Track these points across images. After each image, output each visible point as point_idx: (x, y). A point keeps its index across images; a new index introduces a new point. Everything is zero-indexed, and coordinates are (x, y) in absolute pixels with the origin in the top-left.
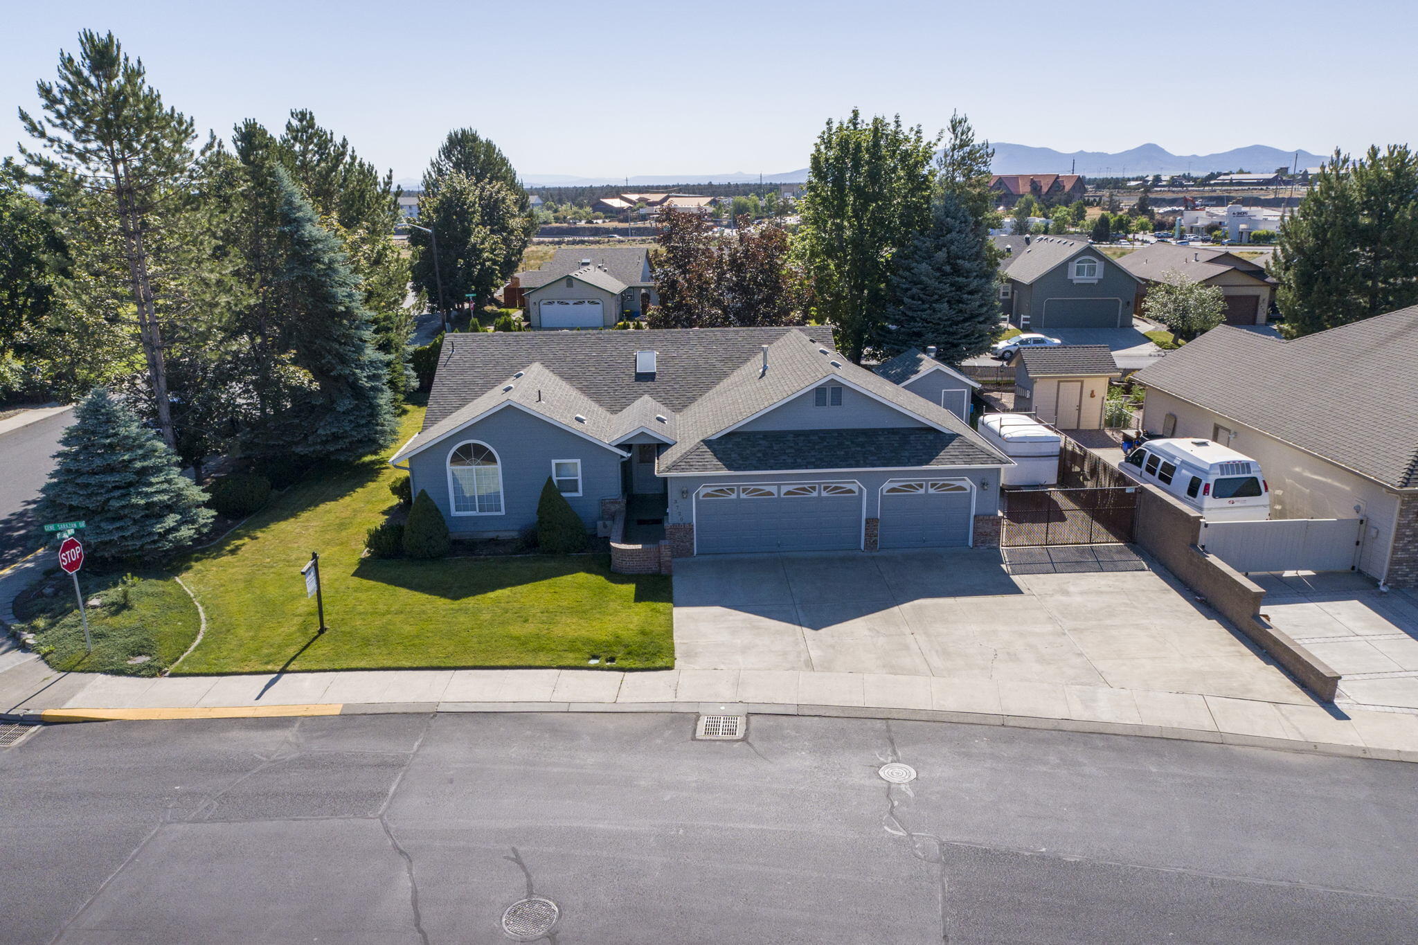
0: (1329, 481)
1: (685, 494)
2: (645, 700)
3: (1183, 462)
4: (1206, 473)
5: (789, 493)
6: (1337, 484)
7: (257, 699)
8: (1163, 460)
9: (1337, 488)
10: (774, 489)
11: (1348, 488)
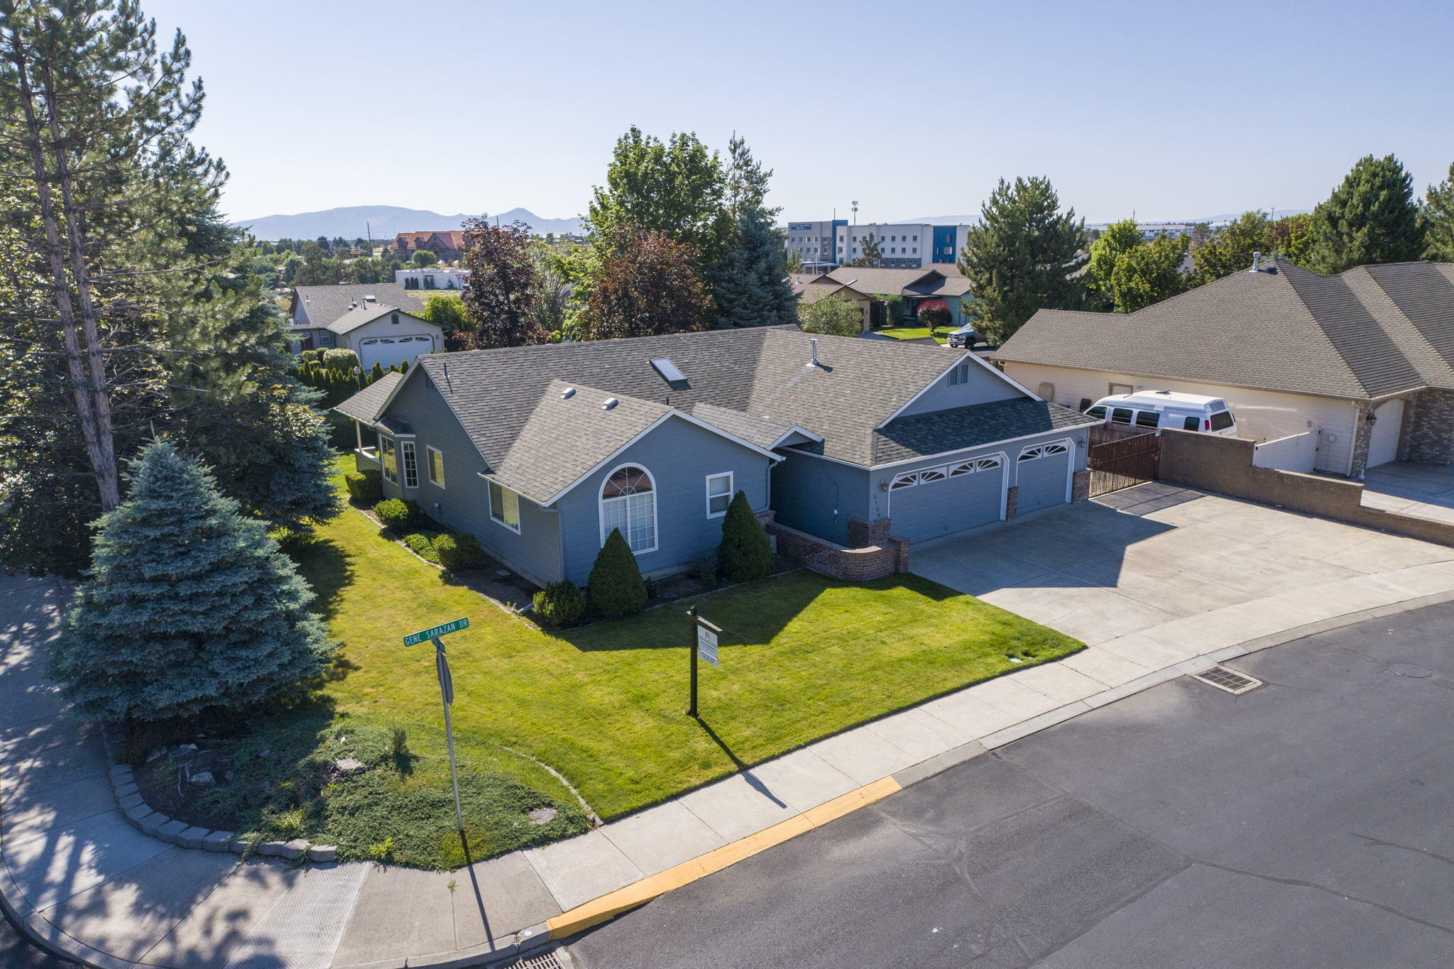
0: (1270, 408)
1: (883, 486)
2: (1129, 678)
3: (1166, 408)
4: (1203, 412)
5: (955, 473)
6: (1277, 409)
7: (784, 806)
8: (1136, 412)
9: (1281, 412)
10: (943, 471)
11: (1294, 410)
